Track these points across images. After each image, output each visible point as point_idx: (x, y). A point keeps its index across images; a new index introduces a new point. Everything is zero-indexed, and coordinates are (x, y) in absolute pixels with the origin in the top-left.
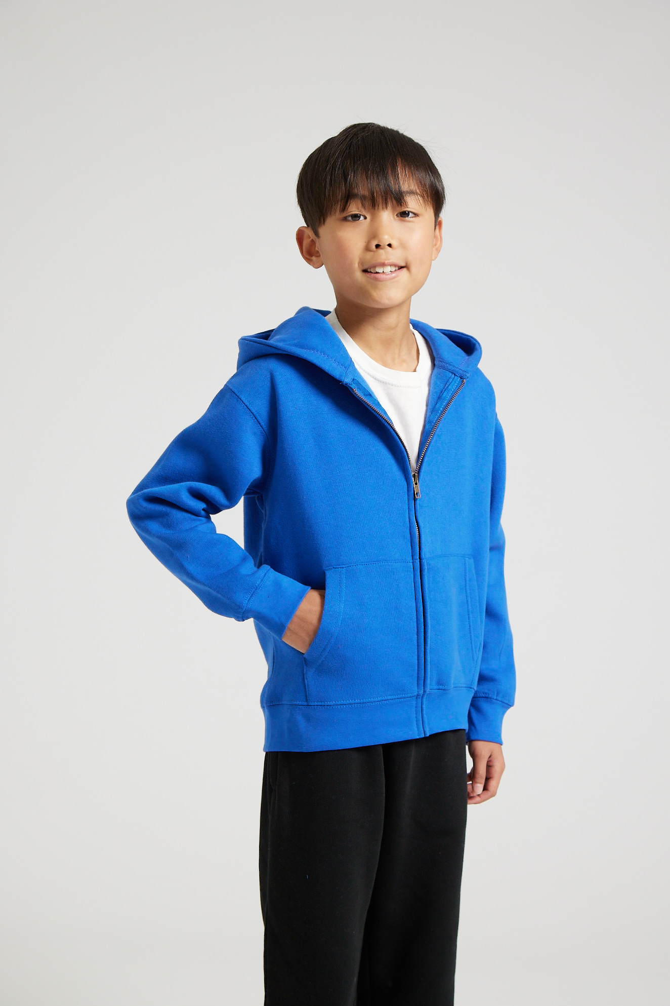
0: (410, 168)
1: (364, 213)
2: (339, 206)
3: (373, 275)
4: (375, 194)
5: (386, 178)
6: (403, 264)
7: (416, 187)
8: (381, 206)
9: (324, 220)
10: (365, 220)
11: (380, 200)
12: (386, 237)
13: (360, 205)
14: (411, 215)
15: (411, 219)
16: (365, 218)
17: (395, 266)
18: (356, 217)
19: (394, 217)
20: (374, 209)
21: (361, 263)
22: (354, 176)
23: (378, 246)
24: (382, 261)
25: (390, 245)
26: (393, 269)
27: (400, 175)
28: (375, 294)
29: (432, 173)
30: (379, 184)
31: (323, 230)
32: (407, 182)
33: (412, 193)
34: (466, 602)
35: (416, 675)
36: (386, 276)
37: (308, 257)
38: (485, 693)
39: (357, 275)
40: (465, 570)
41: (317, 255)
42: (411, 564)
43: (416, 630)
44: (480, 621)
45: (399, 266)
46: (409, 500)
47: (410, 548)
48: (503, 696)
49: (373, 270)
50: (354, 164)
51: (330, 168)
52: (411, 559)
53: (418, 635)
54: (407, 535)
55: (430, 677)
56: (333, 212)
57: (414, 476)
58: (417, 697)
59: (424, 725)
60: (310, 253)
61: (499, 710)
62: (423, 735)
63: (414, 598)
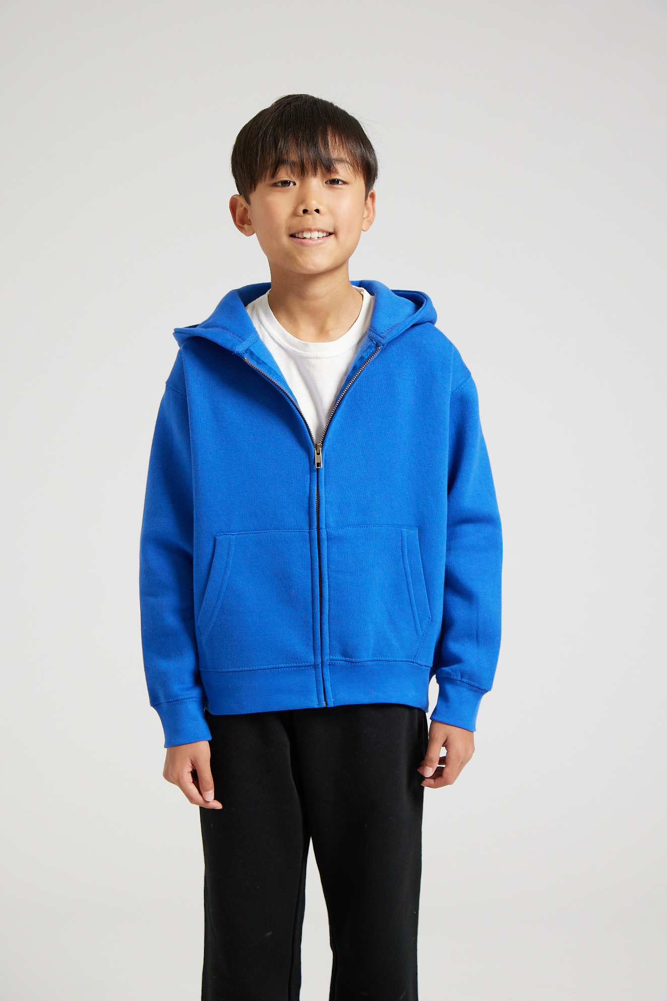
0: (340, 136)
1: (294, 179)
2: (269, 173)
3: (299, 240)
4: (305, 161)
5: (315, 145)
6: (331, 230)
7: (346, 156)
8: (310, 173)
9: (254, 184)
10: (293, 187)
11: (309, 167)
12: (314, 202)
13: (290, 172)
14: (340, 182)
15: (340, 186)
16: (295, 184)
17: (323, 231)
18: (285, 183)
19: (323, 184)
20: (304, 176)
21: (289, 228)
22: (284, 143)
23: (305, 211)
24: (310, 227)
25: (317, 211)
26: (321, 235)
27: (329, 143)
28: (300, 259)
29: (362, 142)
30: (308, 151)
31: (254, 197)
32: (337, 150)
33: (341, 161)
34: (404, 574)
35: (311, 644)
36: (314, 242)
37: (240, 225)
38: (447, 673)
39: (285, 240)
40: (402, 540)
41: (249, 223)
42: (308, 534)
43: (310, 599)
44: (426, 595)
45: (327, 232)
46: (311, 470)
47: (307, 518)
48: (470, 679)
49: (300, 236)
50: (285, 131)
51: (262, 135)
52: (308, 528)
53: (313, 604)
54: (306, 505)
55: (329, 648)
56: (263, 178)
57: (316, 446)
58: (315, 666)
59: (327, 695)
60: (242, 221)
61: (466, 693)
62: (324, 705)
63: (310, 568)
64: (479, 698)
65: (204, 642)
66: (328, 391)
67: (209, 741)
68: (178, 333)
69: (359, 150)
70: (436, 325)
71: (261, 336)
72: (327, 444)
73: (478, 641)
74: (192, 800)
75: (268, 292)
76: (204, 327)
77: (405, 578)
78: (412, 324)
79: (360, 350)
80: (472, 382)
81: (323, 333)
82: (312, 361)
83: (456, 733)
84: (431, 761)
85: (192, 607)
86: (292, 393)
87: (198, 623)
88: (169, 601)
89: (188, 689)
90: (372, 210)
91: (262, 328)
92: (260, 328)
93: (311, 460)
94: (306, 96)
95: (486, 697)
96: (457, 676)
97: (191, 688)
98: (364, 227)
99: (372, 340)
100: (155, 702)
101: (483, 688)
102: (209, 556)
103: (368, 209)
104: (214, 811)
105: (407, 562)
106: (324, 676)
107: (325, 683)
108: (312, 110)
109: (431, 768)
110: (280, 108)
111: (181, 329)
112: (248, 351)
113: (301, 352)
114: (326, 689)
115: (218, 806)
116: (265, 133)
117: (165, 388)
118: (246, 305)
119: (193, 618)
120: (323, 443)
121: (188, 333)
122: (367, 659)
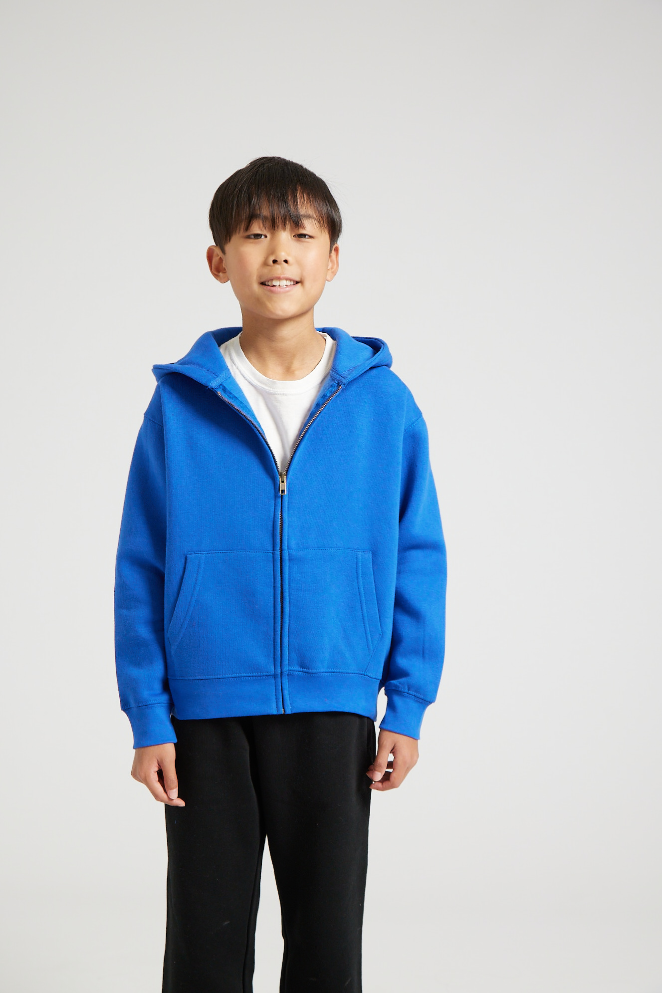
0: (308, 195)
1: (264, 232)
2: (243, 225)
3: (269, 287)
4: (275, 216)
5: (286, 202)
6: (298, 279)
7: (313, 212)
8: (280, 226)
9: (229, 236)
10: (264, 239)
11: (279, 222)
12: (283, 254)
13: (262, 225)
14: (307, 237)
15: (306, 240)
16: (266, 237)
17: (291, 280)
18: (258, 236)
19: (291, 237)
20: (274, 229)
21: (260, 277)
22: (258, 200)
23: (275, 262)
24: (279, 276)
25: (286, 261)
26: (289, 283)
27: (298, 201)
28: (269, 305)
29: (329, 202)
30: (278, 207)
31: (229, 248)
32: (305, 207)
33: (309, 217)
34: (358, 594)
35: (272, 656)
36: (282, 290)
37: (216, 273)
38: (396, 686)
39: (256, 287)
40: (357, 563)
41: (224, 271)
42: (271, 554)
43: (272, 614)
44: (378, 613)
45: (294, 281)
46: (276, 496)
47: (271, 540)
48: (416, 691)
49: (269, 283)
50: (258, 189)
51: (237, 192)
52: (272, 549)
53: (274, 619)
54: (271, 528)
55: (288, 659)
56: (238, 231)
57: (281, 475)
58: (275, 676)
59: (285, 703)
60: (218, 269)
61: (413, 705)
62: (283, 712)
63: (273, 585)
64: (424, 709)
65: (173, 652)
66: (293, 425)
67: (175, 744)
68: (157, 369)
69: (325, 208)
70: (391, 369)
71: (232, 374)
72: (291, 473)
73: (424, 657)
74: (157, 797)
75: (240, 334)
76: (181, 364)
77: (359, 598)
78: (370, 366)
79: (322, 388)
80: (423, 421)
81: (289, 372)
82: (279, 397)
83: (402, 741)
84: (380, 766)
85: (162, 620)
86: (260, 426)
87: (167, 635)
88: (142, 614)
89: (156, 695)
90: (336, 262)
91: (234, 366)
92: (232, 366)
93: (276, 487)
94: (279, 158)
95: (430, 709)
96: (404, 688)
97: (159, 694)
98: (328, 278)
99: (334, 380)
100: (126, 706)
101: (428, 699)
102: (181, 573)
103: (332, 261)
104: (177, 808)
105: (361, 583)
106: (283, 686)
107: (283, 691)
108: (283, 171)
109: (380, 773)
110: (255, 168)
111: (159, 365)
112: (221, 386)
113: (269, 389)
114: (285, 697)
115: (182, 803)
116: (241, 190)
117: (143, 419)
118: (219, 346)
119: (163, 629)
120: (287, 471)
121: (166, 369)
122: (322, 670)
